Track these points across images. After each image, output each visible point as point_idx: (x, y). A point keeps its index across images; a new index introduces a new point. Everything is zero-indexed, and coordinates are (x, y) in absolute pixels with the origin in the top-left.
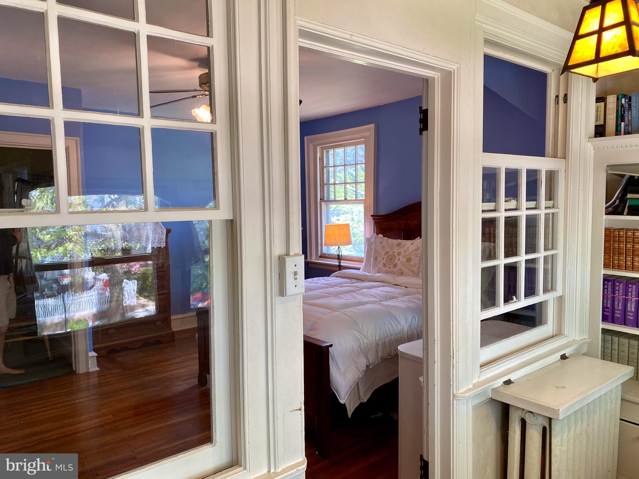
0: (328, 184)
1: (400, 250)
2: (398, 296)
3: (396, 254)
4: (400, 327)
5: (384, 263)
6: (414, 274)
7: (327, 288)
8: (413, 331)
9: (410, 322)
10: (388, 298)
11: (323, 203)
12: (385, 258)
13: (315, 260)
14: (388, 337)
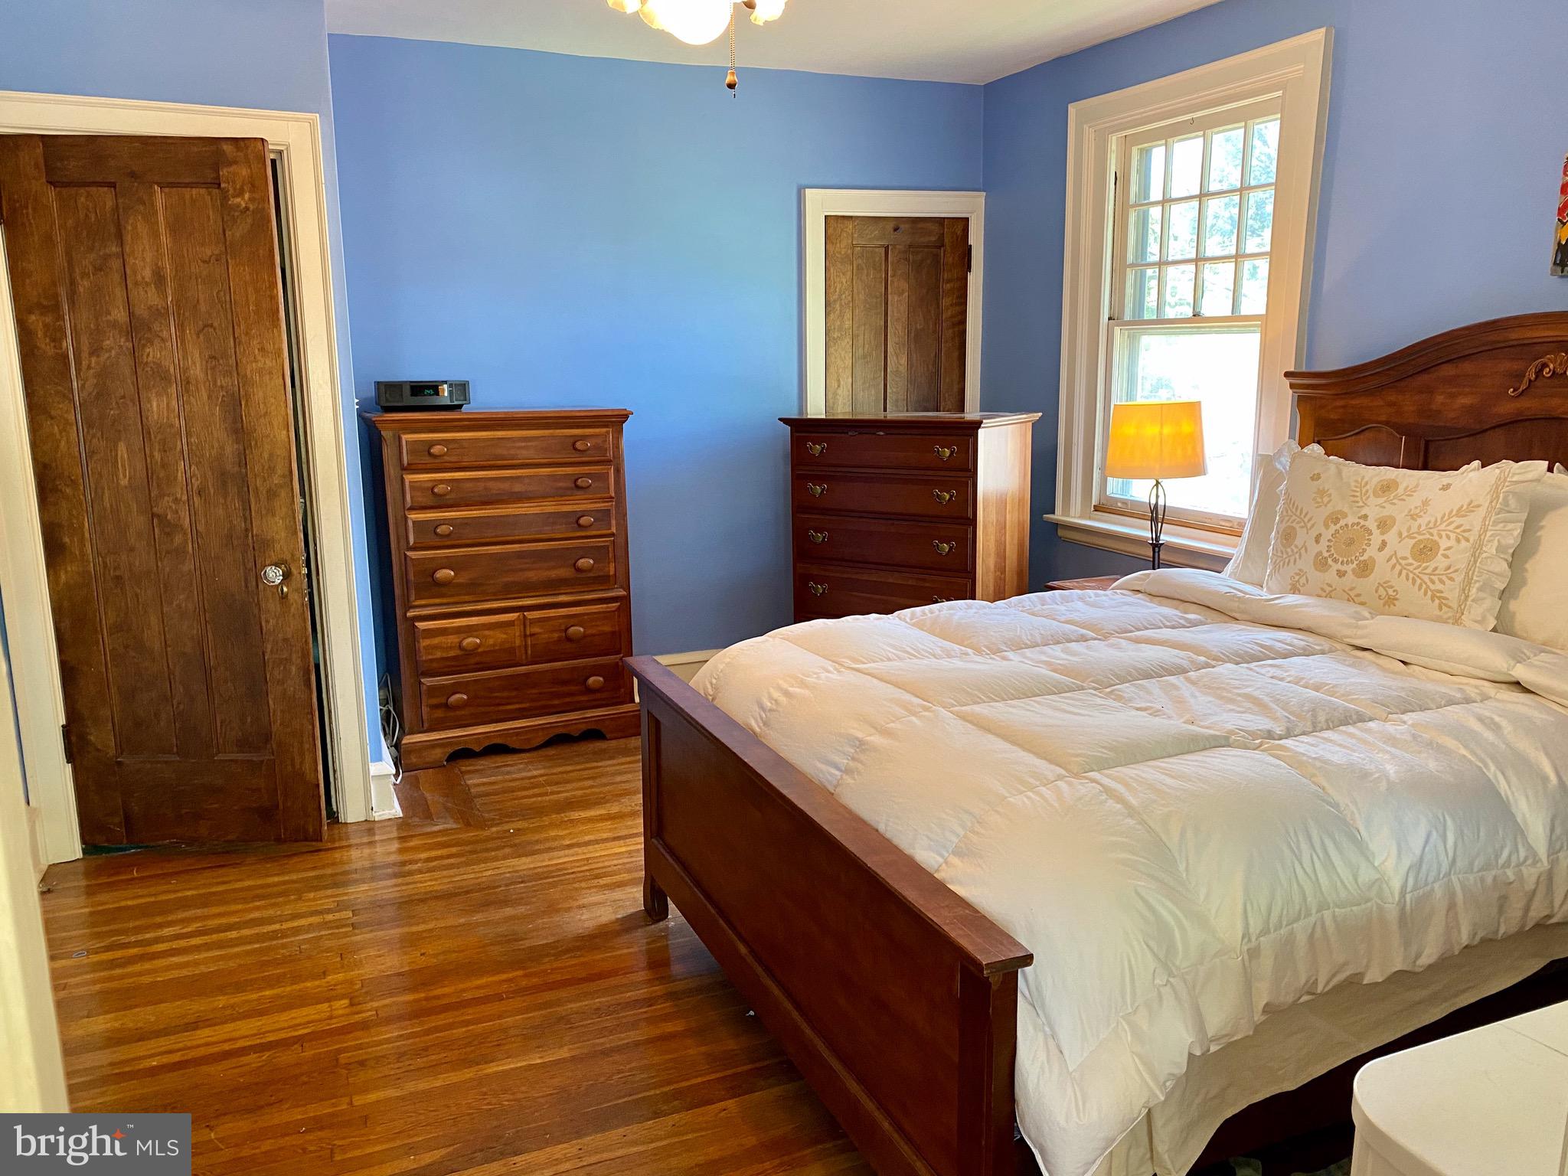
0: (1141, 264)
1: (1389, 510)
2: (1368, 713)
3: (1372, 524)
4: (1366, 875)
5: (1320, 553)
6: (1441, 609)
7: (1083, 639)
8: (1428, 888)
9: (1418, 852)
10: (1322, 718)
11: (1117, 330)
12: (1327, 534)
13: (1080, 517)
14: (1308, 914)
